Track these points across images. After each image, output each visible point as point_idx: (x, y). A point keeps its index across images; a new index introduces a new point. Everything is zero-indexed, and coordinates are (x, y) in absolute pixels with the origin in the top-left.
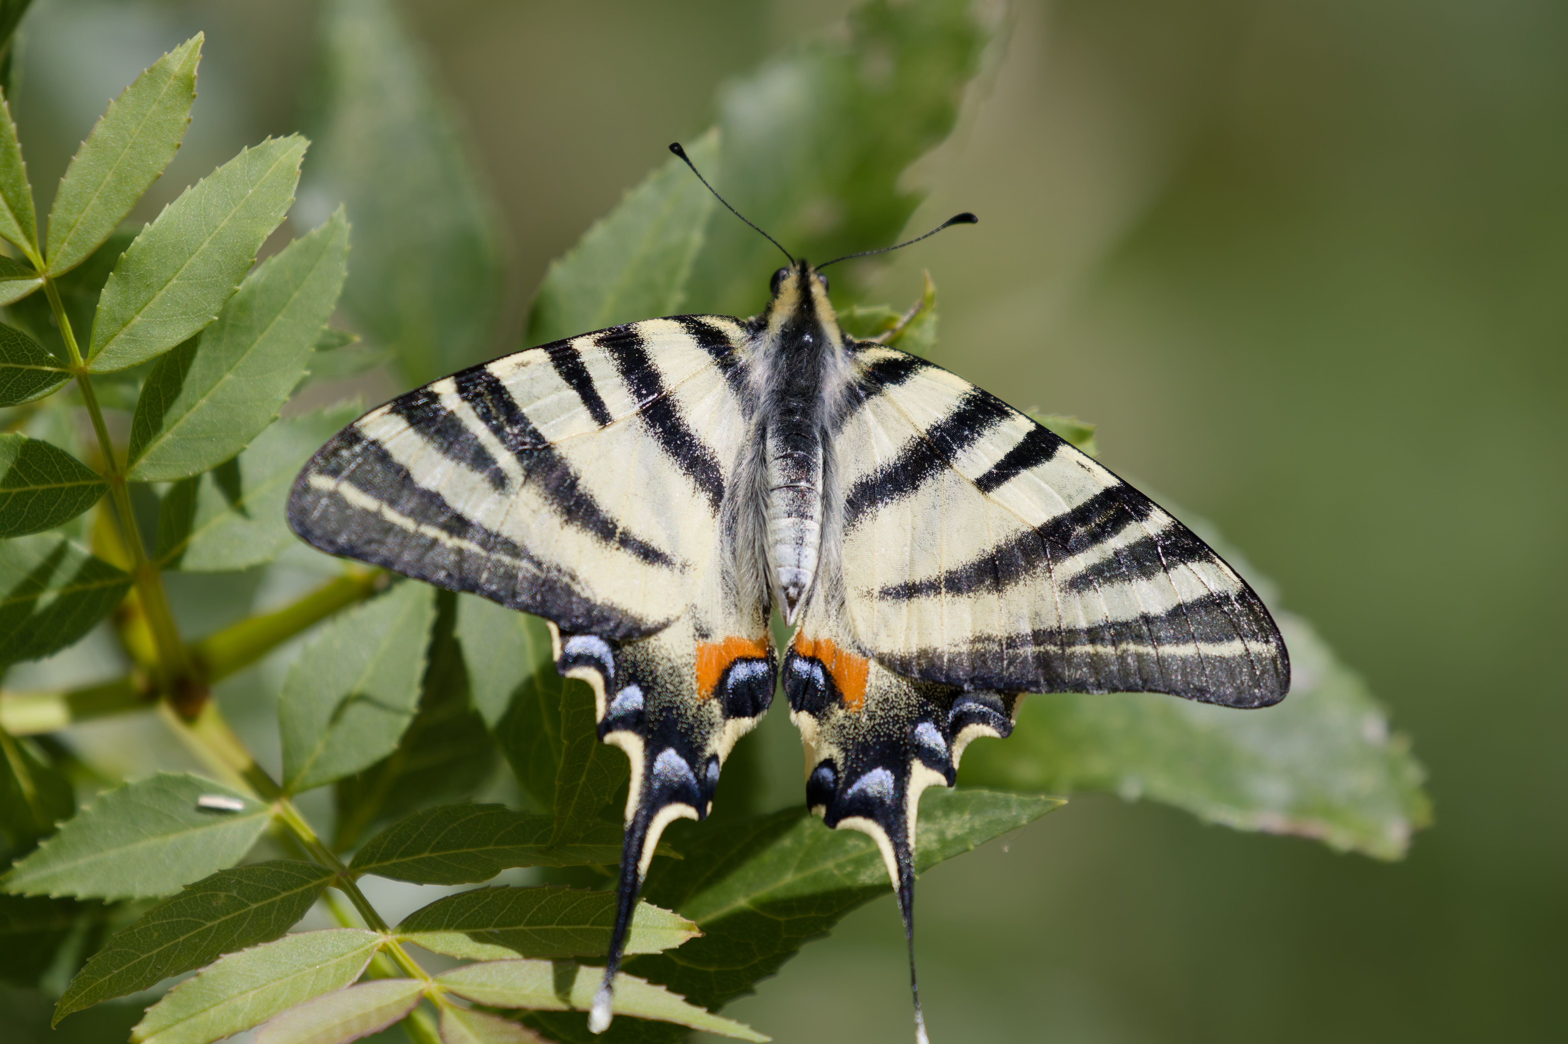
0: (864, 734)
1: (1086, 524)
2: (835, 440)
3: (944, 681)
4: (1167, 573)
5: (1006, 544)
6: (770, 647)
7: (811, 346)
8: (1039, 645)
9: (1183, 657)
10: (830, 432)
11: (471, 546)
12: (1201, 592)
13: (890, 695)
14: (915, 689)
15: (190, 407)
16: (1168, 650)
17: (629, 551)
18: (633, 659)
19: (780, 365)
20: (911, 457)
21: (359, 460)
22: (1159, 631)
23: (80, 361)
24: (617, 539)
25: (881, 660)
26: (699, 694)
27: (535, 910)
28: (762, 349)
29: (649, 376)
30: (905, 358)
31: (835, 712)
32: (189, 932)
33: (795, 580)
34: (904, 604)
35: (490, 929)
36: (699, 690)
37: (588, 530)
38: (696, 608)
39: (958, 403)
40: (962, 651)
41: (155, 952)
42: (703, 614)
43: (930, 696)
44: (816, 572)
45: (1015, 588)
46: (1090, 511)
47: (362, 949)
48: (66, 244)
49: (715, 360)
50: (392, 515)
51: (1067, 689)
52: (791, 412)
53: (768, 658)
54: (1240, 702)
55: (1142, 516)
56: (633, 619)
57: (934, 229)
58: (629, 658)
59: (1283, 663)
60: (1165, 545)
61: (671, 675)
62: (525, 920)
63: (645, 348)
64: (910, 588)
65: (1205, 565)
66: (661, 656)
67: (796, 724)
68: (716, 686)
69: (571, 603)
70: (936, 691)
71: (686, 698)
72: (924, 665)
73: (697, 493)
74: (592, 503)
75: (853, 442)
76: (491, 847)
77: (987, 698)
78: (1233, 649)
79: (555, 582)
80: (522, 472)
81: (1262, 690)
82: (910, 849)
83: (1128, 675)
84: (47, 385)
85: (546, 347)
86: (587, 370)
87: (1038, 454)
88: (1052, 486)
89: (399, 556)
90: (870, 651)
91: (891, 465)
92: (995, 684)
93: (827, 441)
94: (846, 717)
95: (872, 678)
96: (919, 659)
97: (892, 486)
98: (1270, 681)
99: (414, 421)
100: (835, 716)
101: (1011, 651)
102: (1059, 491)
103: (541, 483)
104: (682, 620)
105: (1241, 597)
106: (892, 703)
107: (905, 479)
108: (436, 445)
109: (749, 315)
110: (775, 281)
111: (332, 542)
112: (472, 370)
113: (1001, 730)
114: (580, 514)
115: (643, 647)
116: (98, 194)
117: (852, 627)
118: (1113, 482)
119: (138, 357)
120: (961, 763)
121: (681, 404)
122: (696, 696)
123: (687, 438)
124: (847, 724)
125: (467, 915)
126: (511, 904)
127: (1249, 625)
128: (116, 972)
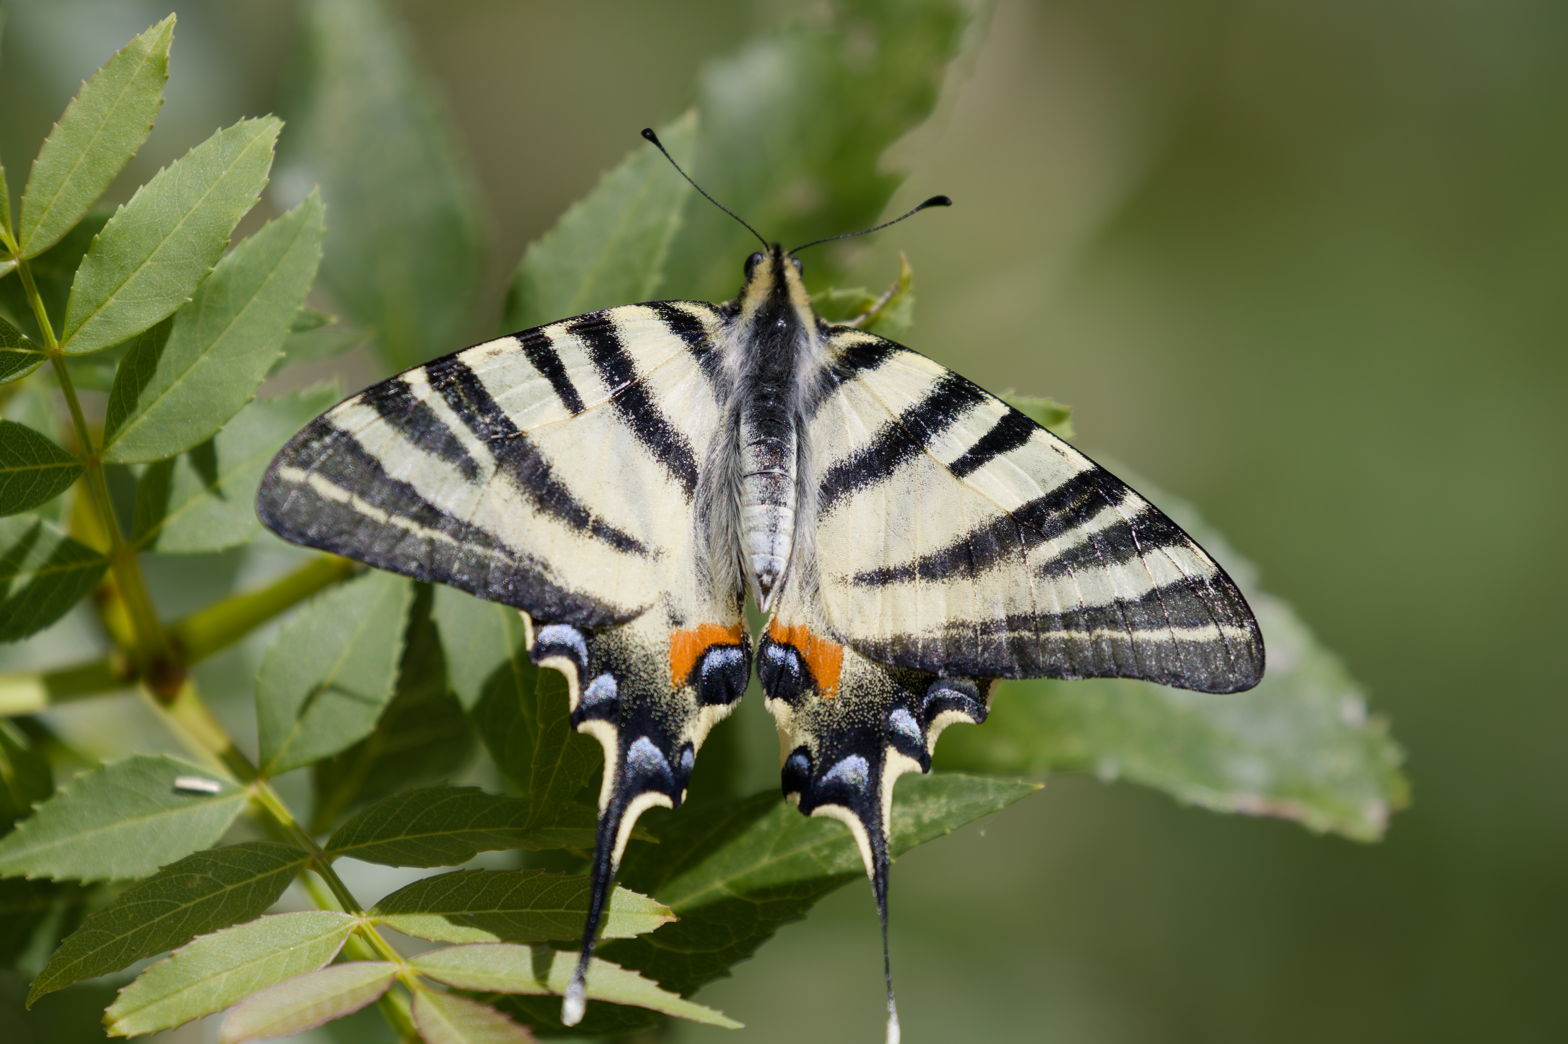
0: (838, 721)
1: (1060, 509)
2: (809, 425)
3: (918, 667)
4: (1142, 558)
5: (981, 530)
6: (744, 633)
7: (784, 332)
8: (1014, 630)
9: (1158, 642)
10: (804, 417)
11: (442, 537)
12: (1176, 577)
13: (865, 682)
14: (889, 675)
15: (165, 389)
16: (1142, 635)
17: (603, 540)
18: (606, 647)
19: (754, 350)
20: (885, 442)
21: (330, 451)
22: (1133, 616)
23: (55, 343)
24: (590, 527)
25: (856, 646)
26: (673, 682)
27: (509, 893)
28: (736, 334)
29: (622, 363)
30: (879, 342)
31: (809, 699)
32: (164, 914)
33: (769, 567)
34: (878, 592)
35: (465, 912)
36: (673, 677)
37: (560, 518)
38: (669, 595)
39: (932, 388)
40: (936, 637)
41: (130, 933)
42: (676, 602)
43: (905, 682)
44: (790, 558)
45: (990, 574)
46: (1064, 496)
47: (337, 931)
48: (39, 226)
49: (689, 346)
50: (362, 507)
51: (1041, 675)
52: (764, 397)
53: (743, 646)
54: (1214, 688)
55: (1117, 500)
56: (606, 607)
57: (908, 212)
58: (602, 646)
59: (1257, 648)
60: (1139, 529)
61: (645, 663)
62: (500, 904)
63: (618, 335)
64: (884, 574)
65: (1179, 549)
66: (634, 644)
67: (770, 711)
68: (690, 673)
69: (543, 591)
70: (910, 677)
71: (660, 686)
72: (898, 651)
73: (670, 480)
74: (565, 491)
75: (828, 427)
76: (466, 830)
77: (962, 683)
78: (1207, 633)
79: (527, 571)
80: (493, 461)
81: (1237, 675)
82: (885, 836)
83: (1102, 660)
84: (22, 367)
85: (517, 335)
86: (559, 357)
87: (1012, 439)
88: (1026, 470)
89: (370, 546)
90: (844, 637)
91: (865, 450)
92: (970, 671)
93: (802, 427)
94: (821, 703)
95: (846, 665)
96: (894, 646)
97: (867, 472)
98: (1244, 666)
99: (385, 411)
100: (810, 703)
101: (985, 637)
102: (1034, 475)
103: (513, 472)
104: (656, 607)
105: (1216, 581)
106: (866, 690)
107: (880, 464)
108: (407, 436)
109: (723, 300)
110: (750, 265)
111: (302, 535)
112: (443, 359)
113: (976, 716)
114: (553, 502)
115: (617, 636)
116: (70, 175)
117: (826, 613)
118: (1087, 466)
119: (112, 338)
120: (936, 749)
121: (654, 390)
122: (670, 683)
123: (660, 425)
124: (822, 711)
125: (441, 898)
126: (485, 887)
127: (1224, 609)
128: (91, 953)
